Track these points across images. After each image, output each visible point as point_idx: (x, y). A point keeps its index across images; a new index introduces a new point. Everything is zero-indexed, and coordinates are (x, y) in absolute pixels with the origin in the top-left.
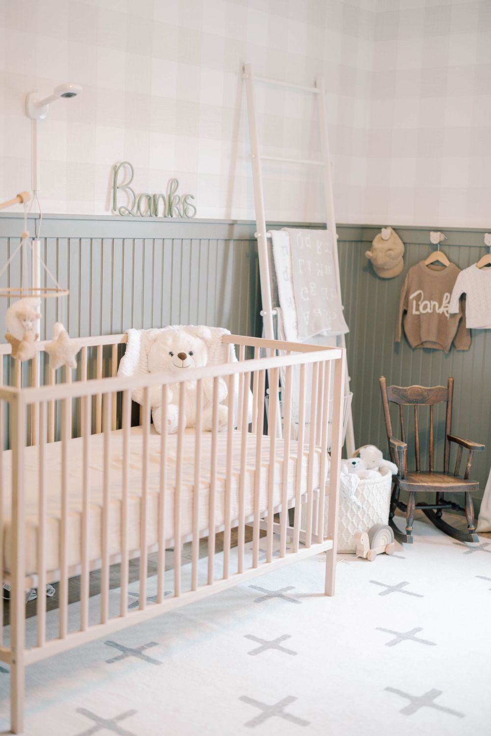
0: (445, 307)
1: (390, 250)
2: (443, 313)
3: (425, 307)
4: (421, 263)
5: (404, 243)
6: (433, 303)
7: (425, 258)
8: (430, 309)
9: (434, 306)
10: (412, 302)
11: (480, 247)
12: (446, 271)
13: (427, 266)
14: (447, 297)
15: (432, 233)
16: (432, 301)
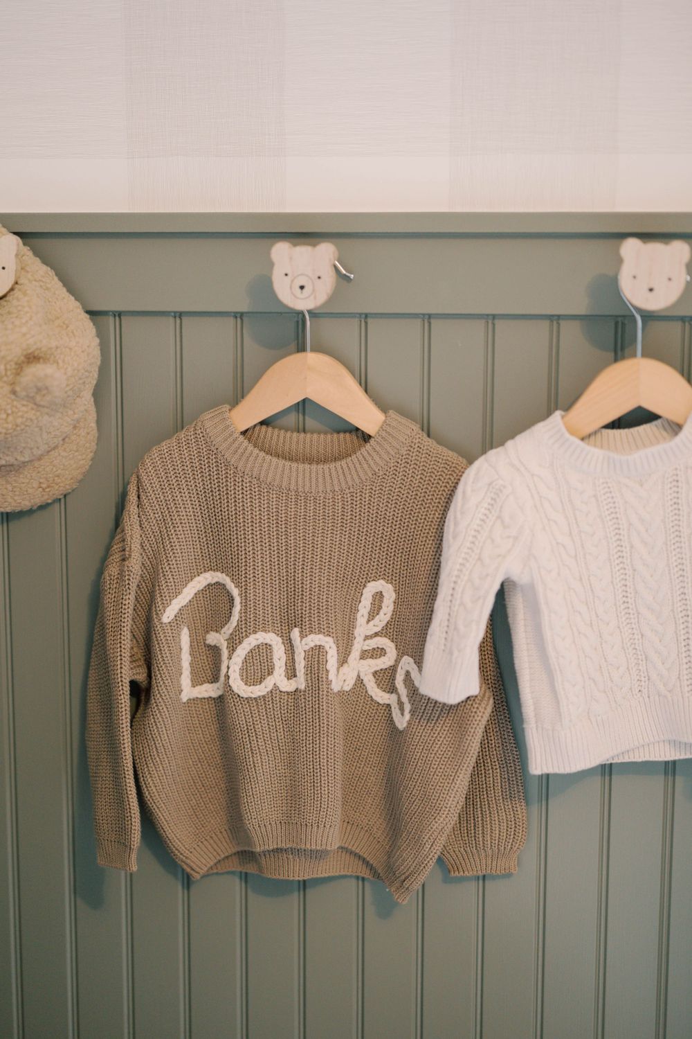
0: (364, 655)
1: (32, 358)
2: (359, 681)
3: (258, 666)
4: (209, 421)
5: (92, 314)
6: (304, 643)
7: (238, 395)
8: (291, 673)
9: (317, 655)
10: (177, 638)
11: (555, 319)
12: (366, 462)
13: (244, 433)
14: (379, 596)
15: (281, 251)
16: (296, 633)
